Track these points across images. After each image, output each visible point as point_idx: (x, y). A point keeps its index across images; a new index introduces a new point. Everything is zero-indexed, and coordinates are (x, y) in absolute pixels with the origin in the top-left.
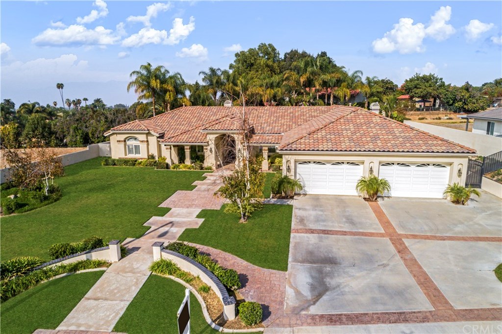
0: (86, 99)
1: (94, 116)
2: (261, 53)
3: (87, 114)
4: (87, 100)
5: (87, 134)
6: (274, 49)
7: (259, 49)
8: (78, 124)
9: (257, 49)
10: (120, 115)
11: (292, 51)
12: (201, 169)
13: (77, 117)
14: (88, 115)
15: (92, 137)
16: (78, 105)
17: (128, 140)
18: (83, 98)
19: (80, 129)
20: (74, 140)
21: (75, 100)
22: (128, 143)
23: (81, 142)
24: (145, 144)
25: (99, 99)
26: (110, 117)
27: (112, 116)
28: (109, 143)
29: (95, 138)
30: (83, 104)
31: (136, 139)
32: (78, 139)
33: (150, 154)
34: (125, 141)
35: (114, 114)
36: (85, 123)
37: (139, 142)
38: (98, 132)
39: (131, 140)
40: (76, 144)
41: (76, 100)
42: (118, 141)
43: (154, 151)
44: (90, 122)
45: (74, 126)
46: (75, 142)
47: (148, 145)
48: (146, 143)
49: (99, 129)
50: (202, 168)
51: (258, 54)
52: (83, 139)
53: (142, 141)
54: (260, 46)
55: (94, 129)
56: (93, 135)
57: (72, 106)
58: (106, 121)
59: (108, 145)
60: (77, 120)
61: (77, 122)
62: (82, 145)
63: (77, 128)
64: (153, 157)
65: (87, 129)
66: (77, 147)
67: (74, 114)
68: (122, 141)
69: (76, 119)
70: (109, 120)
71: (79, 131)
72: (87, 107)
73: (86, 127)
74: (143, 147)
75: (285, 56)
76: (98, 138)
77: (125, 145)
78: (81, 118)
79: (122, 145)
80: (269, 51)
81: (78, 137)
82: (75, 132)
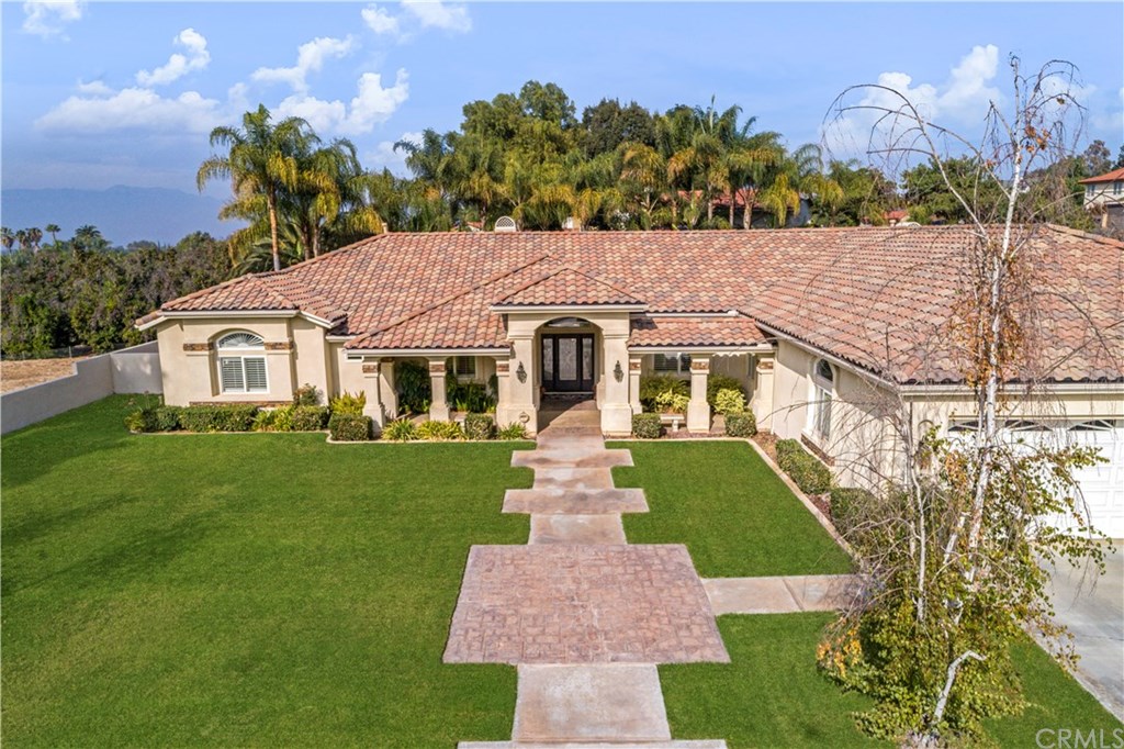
0: (54, 229)
1: (85, 268)
2: (528, 107)
3: (61, 262)
4: (58, 230)
5: (64, 320)
6: (562, 98)
7: (522, 95)
8: (35, 291)
9: (517, 97)
10: (159, 264)
11: (603, 103)
12: (489, 438)
13: (32, 271)
14: (66, 265)
15: (79, 328)
16: (33, 244)
17: (222, 342)
18: (46, 226)
19: (43, 306)
20: (24, 336)
21: (23, 229)
22: (225, 351)
23: (45, 342)
24: (284, 357)
25: (91, 228)
26: (132, 271)
27: (138, 268)
28: (155, 350)
29: (89, 331)
30: (48, 238)
31: (249, 337)
32: (37, 335)
33: (301, 386)
34: (211, 346)
35: (143, 262)
36: (57, 287)
37: (263, 348)
38: (97, 315)
39: (232, 341)
40: (30, 350)
41: (27, 232)
42: (186, 347)
43: (313, 375)
44: (71, 284)
45: (22, 296)
46: (26, 342)
47: (294, 357)
48: (288, 351)
49: (101, 306)
50: (493, 432)
51: (520, 108)
52: (52, 334)
53: (274, 346)
54: (525, 88)
55: (87, 304)
56: (83, 320)
57: (17, 245)
58: (121, 282)
59: (146, 356)
60: (33, 280)
61: (33, 286)
62: (47, 351)
63: (32, 302)
64: (311, 397)
65: (64, 305)
66: (32, 357)
67: (21, 265)
68: (202, 347)
69: (28, 278)
70: (130, 278)
71: (40, 312)
72: (61, 247)
73: (61, 299)
74: (276, 365)
75: (586, 115)
76: (98, 329)
77: (213, 359)
78: (44, 275)
79: (202, 359)
80: (548, 101)
81: (37, 329)
82: (28, 315)
